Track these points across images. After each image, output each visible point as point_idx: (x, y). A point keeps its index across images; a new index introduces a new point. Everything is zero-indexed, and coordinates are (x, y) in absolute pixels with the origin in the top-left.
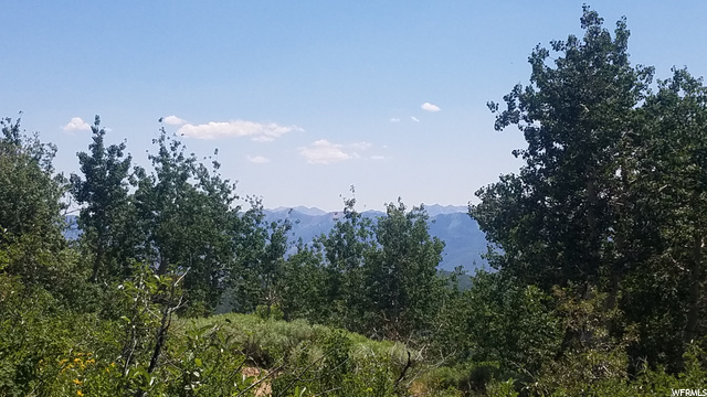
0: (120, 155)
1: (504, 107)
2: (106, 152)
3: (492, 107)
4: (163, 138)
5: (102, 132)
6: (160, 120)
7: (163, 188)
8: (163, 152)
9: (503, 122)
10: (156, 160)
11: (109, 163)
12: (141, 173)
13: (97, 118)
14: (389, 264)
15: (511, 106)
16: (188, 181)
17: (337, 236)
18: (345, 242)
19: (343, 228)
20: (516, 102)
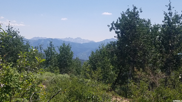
1: (111, 26)
3: (109, 26)
9: (111, 30)
15: (112, 26)
17: (48, 50)
18: (50, 51)
19: (49, 48)
20: (114, 25)
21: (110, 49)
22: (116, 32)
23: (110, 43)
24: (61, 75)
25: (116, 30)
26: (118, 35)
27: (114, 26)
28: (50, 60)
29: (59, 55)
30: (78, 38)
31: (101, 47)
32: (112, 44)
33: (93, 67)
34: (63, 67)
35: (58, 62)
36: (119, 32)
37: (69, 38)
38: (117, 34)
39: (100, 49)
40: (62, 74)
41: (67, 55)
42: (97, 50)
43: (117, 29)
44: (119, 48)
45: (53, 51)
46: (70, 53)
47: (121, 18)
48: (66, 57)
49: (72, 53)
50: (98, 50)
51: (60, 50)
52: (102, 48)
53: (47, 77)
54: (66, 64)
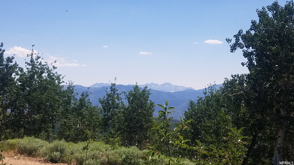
0: (11, 62)
1: (234, 41)
2: (5, 60)
3: (228, 40)
4: (32, 54)
5: (4, 51)
6: (33, 46)
7: (32, 77)
8: (32, 61)
9: (233, 48)
10: (29, 64)
11: (7, 65)
12: (21, 70)
13: (2, 44)
14: (134, 112)
15: (237, 40)
16: (43, 75)
17: (107, 99)
18: (110, 102)
19: (109, 96)
20: (240, 38)
21: (232, 90)
22: (246, 55)
23: (232, 78)
24: (123, 149)
25: (245, 48)
26: (250, 60)
27: (241, 41)
28: (111, 119)
29: (127, 109)
30: (167, 84)
31: (208, 93)
32: (236, 81)
33: (193, 131)
34: (135, 131)
35: (126, 122)
36: (252, 53)
37: (152, 83)
38: (247, 58)
39: (206, 97)
40: (126, 146)
41: (142, 108)
42: (201, 99)
43: (248, 47)
44: (253, 88)
45: (117, 101)
46: (149, 106)
47: (258, 22)
48: (140, 113)
49: (152, 104)
50: (203, 99)
51: (129, 99)
52: (210, 95)
53: (92, 153)
54: (140, 126)
